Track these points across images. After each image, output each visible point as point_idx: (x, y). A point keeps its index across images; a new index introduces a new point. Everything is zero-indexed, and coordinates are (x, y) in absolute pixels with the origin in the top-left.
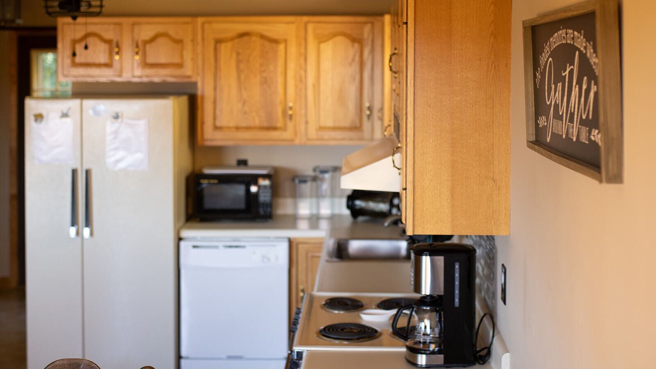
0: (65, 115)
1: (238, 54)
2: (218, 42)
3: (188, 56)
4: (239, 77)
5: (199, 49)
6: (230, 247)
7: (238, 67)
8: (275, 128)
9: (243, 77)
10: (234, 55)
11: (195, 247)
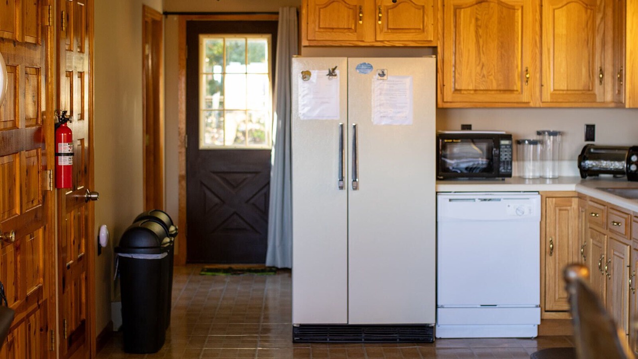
0: (332, 73)
1: (477, 19)
2: (457, 8)
3: (429, 21)
4: (478, 42)
5: (440, 15)
6: (485, 200)
7: (477, 32)
8: (512, 91)
9: (481, 41)
10: (473, 21)
11: (450, 200)
